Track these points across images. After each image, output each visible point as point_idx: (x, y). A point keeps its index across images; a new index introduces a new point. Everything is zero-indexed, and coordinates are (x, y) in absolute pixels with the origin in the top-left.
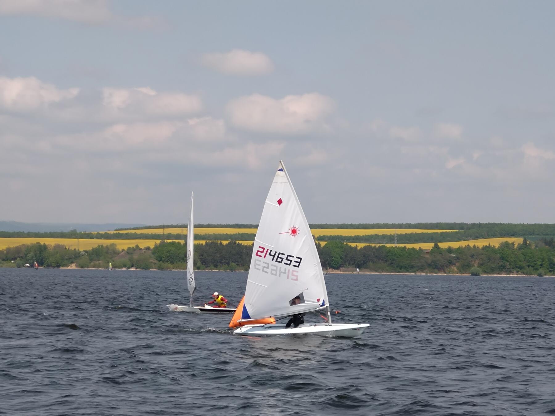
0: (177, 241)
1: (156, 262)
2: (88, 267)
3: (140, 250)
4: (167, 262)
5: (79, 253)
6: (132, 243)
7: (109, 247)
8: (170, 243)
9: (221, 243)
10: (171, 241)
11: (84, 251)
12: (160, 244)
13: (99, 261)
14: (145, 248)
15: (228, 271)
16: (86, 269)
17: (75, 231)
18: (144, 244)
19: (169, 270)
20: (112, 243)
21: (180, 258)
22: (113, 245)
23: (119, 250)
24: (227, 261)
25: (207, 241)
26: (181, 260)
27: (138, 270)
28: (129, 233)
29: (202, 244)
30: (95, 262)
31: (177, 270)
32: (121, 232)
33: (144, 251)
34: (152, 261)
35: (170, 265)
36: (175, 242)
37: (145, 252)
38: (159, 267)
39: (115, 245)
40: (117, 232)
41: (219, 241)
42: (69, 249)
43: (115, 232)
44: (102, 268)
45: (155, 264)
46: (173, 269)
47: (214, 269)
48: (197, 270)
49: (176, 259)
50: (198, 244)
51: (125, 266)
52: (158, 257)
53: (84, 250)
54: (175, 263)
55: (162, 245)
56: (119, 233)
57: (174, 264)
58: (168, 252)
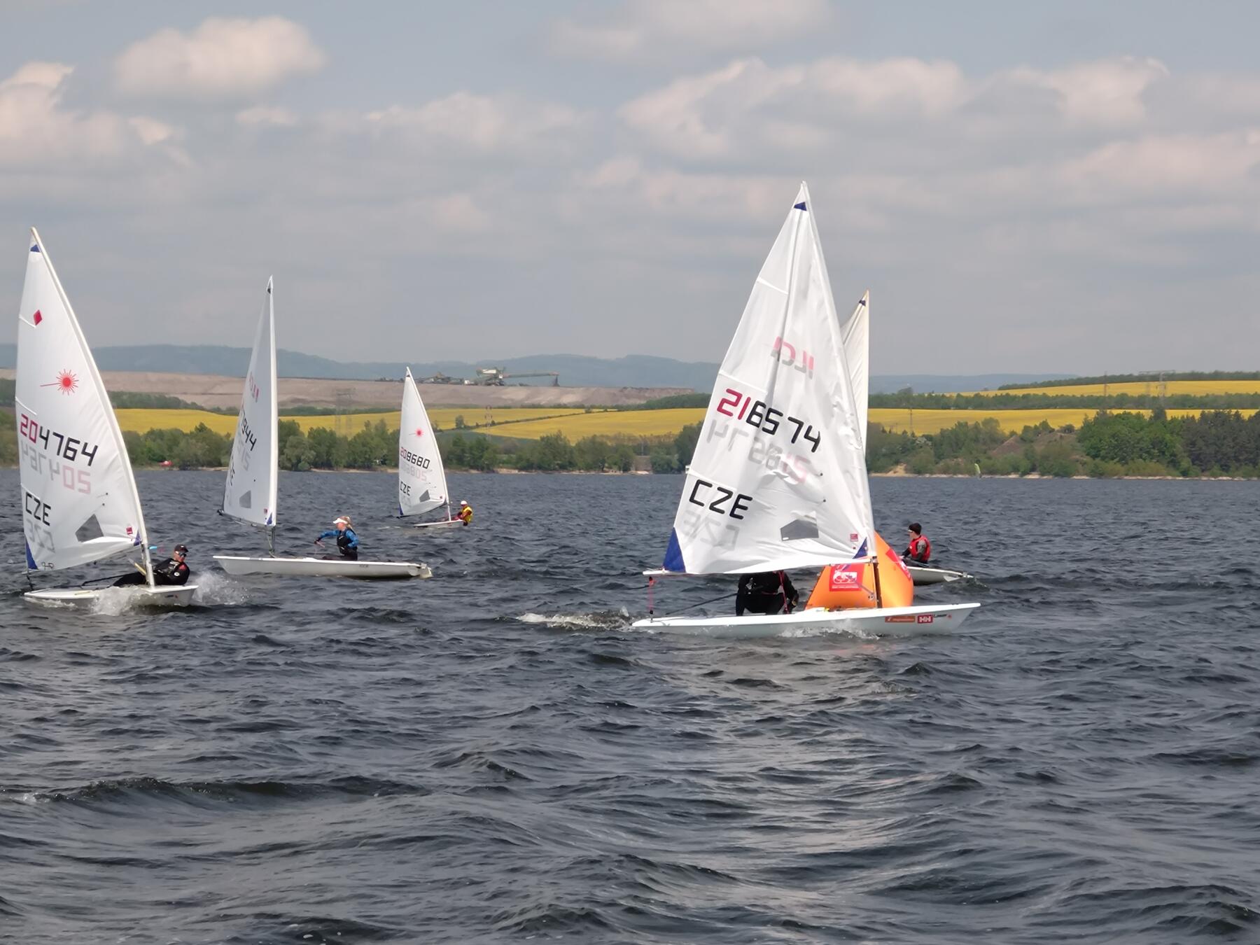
0: (1134, 412)
1: (1087, 459)
2: (932, 473)
3: (1050, 432)
4: (1113, 459)
5: (914, 442)
6: (1033, 417)
7: (981, 426)
8: (1118, 416)
9: (1237, 415)
10: (1121, 411)
11: (923, 436)
12: (1095, 418)
13: (957, 457)
14: (1061, 427)
15: (1255, 479)
16: (927, 476)
17: (909, 390)
18: (1059, 419)
19: (1115, 477)
20: (988, 417)
21: (1141, 450)
22: (988, 422)
23: (1004, 433)
24: (1252, 456)
25: (1206, 411)
26: (1145, 455)
27: (1045, 477)
28: (1029, 395)
29: (1193, 417)
30: (948, 460)
31: (1134, 478)
32: (1012, 392)
33: (1059, 434)
34: (1077, 457)
35: (1119, 466)
36: (1129, 413)
37: (1061, 436)
38: (1093, 471)
39: (997, 422)
40: (1004, 392)
41: (1234, 411)
42: (890, 432)
43: (999, 393)
44: (962, 474)
45: (1084, 464)
46: (1127, 475)
47: (1221, 475)
48: (1181, 478)
49: (1133, 453)
50: (1183, 417)
51: (1016, 470)
52: (1091, 448)
53: (926, 434)
54: (1130, 462)
55: (1102, 421)
56: (1008, 395)
57: (1127, 463)
58: (1113, 436)
